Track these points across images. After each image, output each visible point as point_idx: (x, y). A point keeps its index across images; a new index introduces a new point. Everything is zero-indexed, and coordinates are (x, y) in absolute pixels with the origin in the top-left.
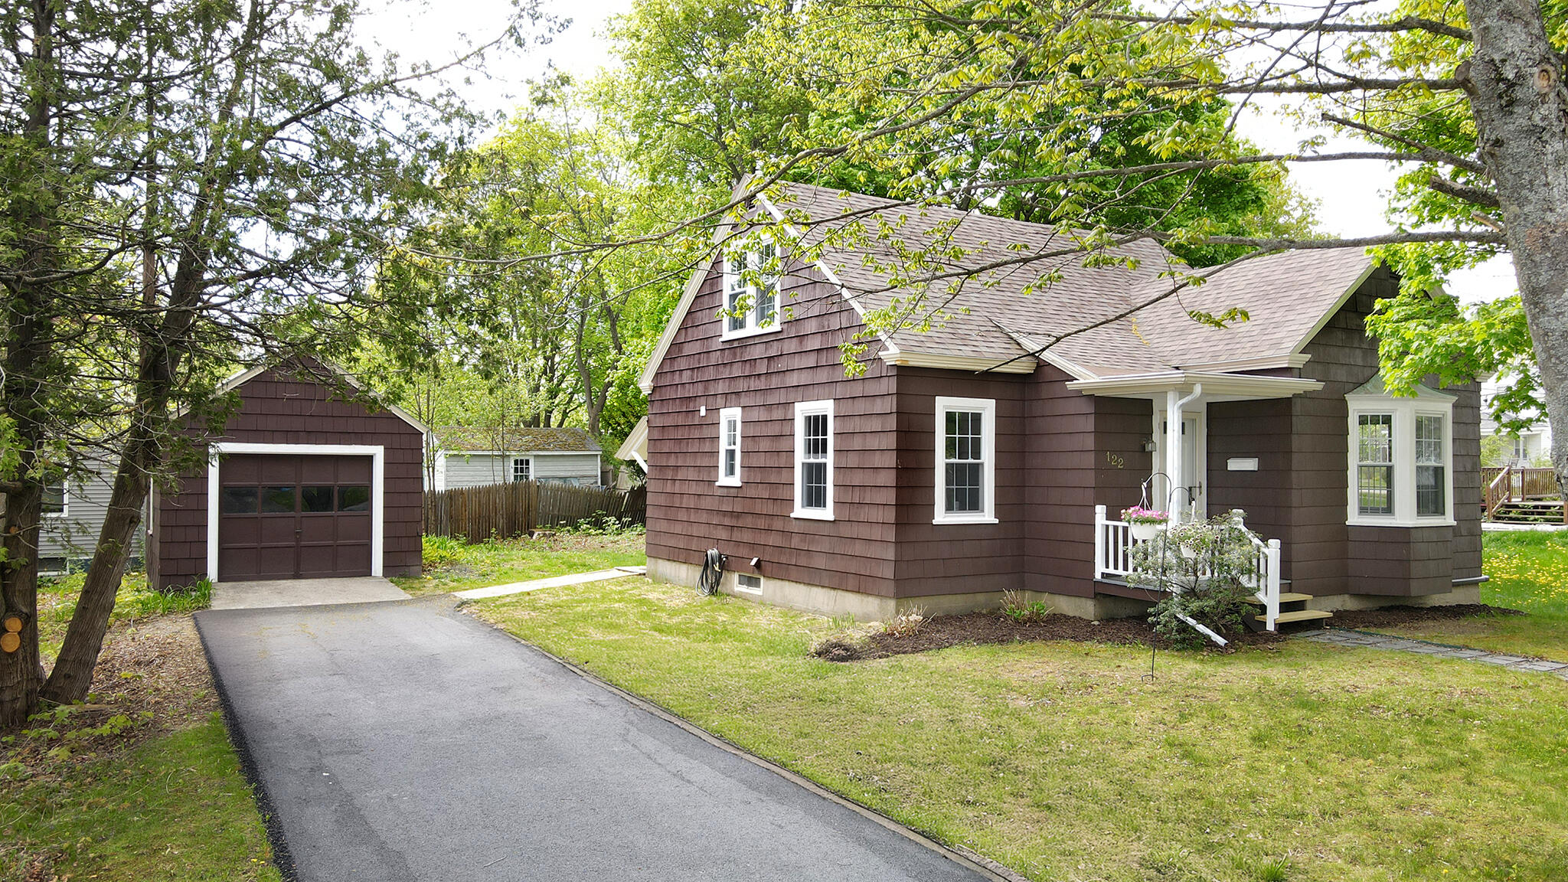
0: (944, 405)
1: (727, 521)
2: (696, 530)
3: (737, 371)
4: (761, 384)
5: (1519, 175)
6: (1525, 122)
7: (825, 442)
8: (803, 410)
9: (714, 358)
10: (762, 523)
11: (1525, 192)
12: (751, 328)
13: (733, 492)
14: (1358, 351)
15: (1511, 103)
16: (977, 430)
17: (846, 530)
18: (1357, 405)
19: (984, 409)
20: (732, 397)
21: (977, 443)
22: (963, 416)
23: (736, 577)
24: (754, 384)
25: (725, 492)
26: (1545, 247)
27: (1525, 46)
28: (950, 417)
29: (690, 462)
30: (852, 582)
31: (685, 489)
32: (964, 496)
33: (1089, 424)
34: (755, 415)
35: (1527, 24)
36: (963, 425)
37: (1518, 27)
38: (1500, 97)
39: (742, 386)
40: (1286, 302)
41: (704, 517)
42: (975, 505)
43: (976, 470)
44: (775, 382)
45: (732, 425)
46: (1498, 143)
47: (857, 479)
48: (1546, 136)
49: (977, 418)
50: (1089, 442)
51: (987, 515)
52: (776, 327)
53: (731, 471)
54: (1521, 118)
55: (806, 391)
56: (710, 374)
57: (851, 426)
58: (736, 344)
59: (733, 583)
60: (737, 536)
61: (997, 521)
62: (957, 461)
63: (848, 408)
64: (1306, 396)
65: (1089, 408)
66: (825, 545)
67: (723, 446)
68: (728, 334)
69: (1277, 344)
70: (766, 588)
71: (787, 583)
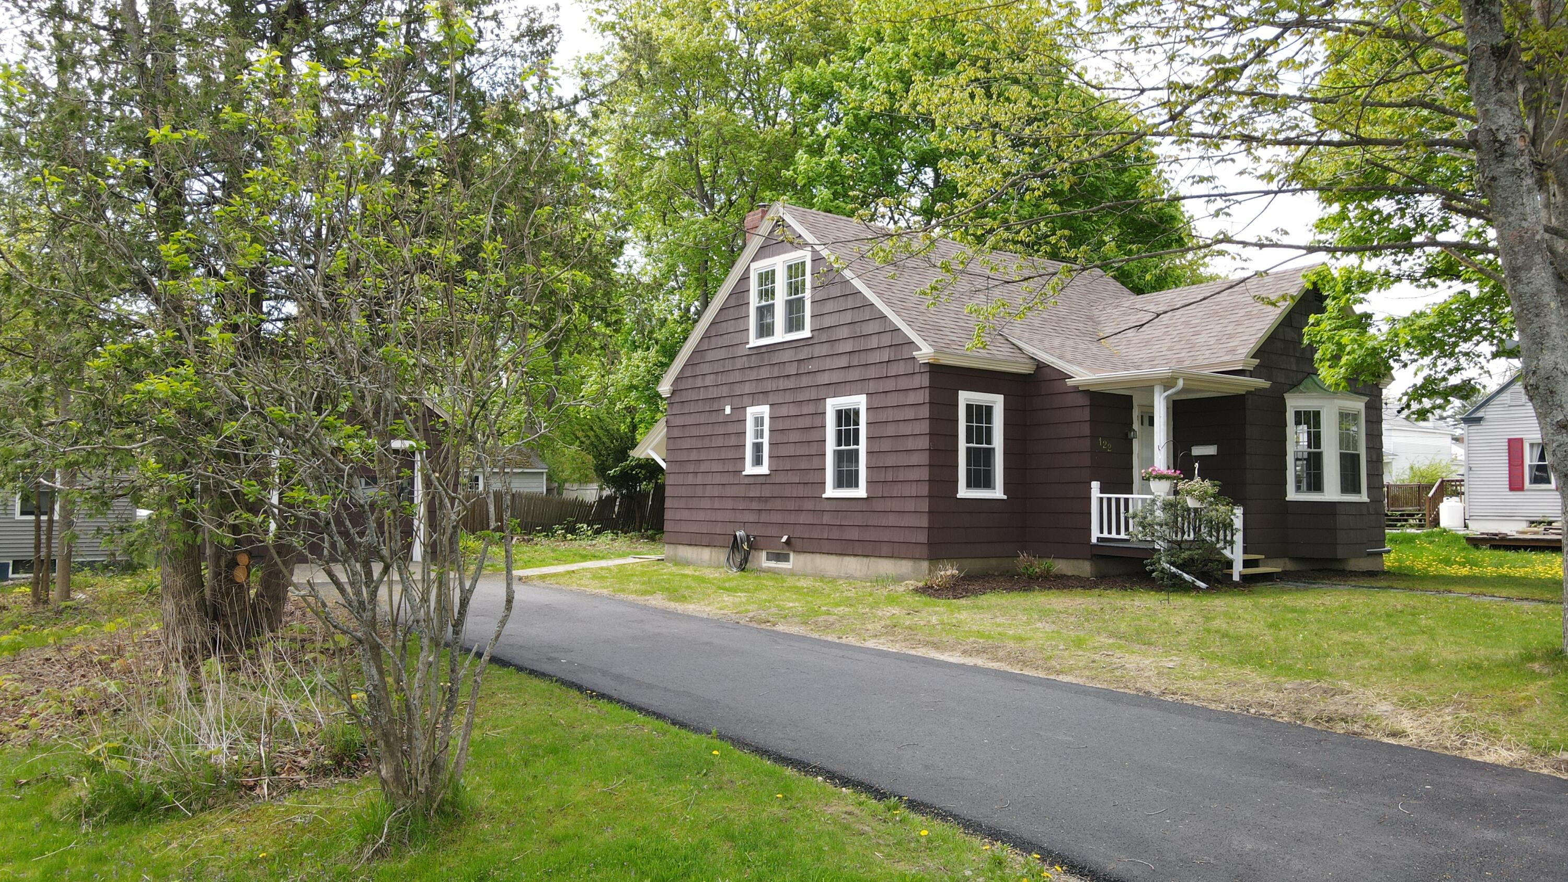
0: (965, 397)
1: (755, 505)
2: (720, 516)
3: (764, 373)
4: (790, 384)
5: (1506, 198)
6: (1510, 167)
7: (857, 431)
8: (833, 405)
9: (739, 364)
10: (791, 505)
11: (1509, 209)
12: (780, 335)
13: (762, 480)
14: (1292, 359)
15: (1503, 155)
16: (989, 420)
17: (879, 505)
18: (1294, 403)
19: (994, 402)
20: (757, 398)
21: (989, 431)
22: (979, 407)
23: (764, 555)
24: (783, 384)
25: (752, 480)
26: (1521, 242)
27: (1510, 121)
28: (969, 407)
29: (714, 455)
30: (885, 549)
31: (708, 479)
32: (980, 478)
33: (1086, 414)
34: (784, 411)
35: (1511, 109)
36: (980, 414)
37: (1506, 110)
38: (1496, 151)
39: (769, 386)
40: (1234, 318)
41: (729, 504)
42: (987, 483)
43: (990, 452)
44: (805, 381)
45: (759, 421)
46: (1494, 179)
47: (890, 460)
48: (1523, 176)
49: (989, 409)
50: (1086, 429)
51: (997, 493)
52: (806, 333)
53: (758, 461)
54: (1507, 165)
55: (839, 388)
56: (736, 377)
57: (883, 416)
58: (763, 350)
59: (762, 560)
60: (765, 517)
61: (1005, 497)
62: (974, 445)
63: (879, 401)
64: (1257, 393)
65: (1085, 401)
66: (858, 520)
67: (750, 440)
68: (754, 342)
69: (1233, 351)
70: (795, 562)
71: (818, 556)
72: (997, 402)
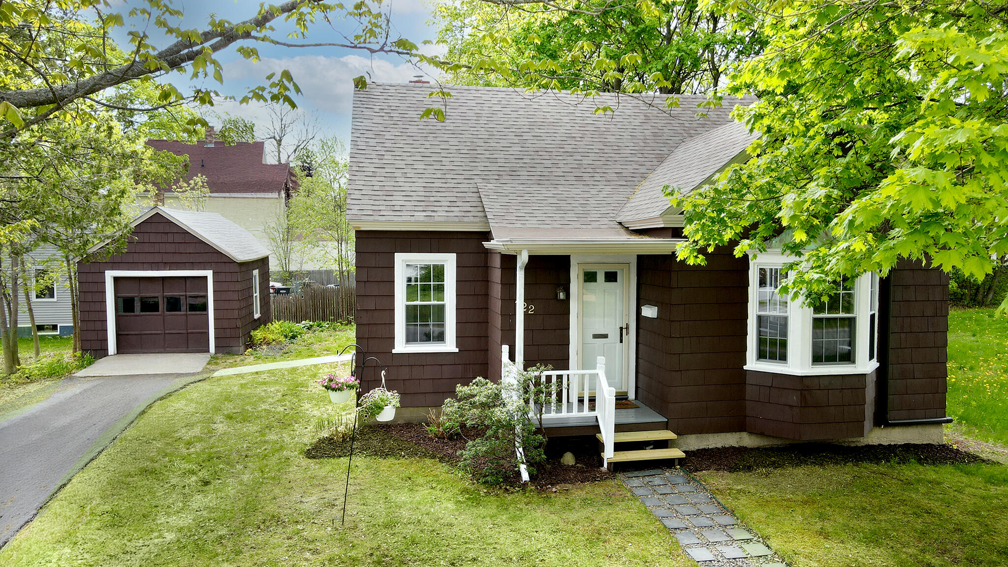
0: (404, 259)
16: (439, 278)
18: (759, 260)
19: (444, 261)
21: (439, 288)
22: (425, 268)
28: (410, 268)
32: (428, 333)
33: (499, 277)
36: (426, 273)
42: (437, 337)
43: (438, 310)
49: (438, 269)
51: (448, 345)
61: (457, 350)
62: (418, 303)
72: (449, 261)
